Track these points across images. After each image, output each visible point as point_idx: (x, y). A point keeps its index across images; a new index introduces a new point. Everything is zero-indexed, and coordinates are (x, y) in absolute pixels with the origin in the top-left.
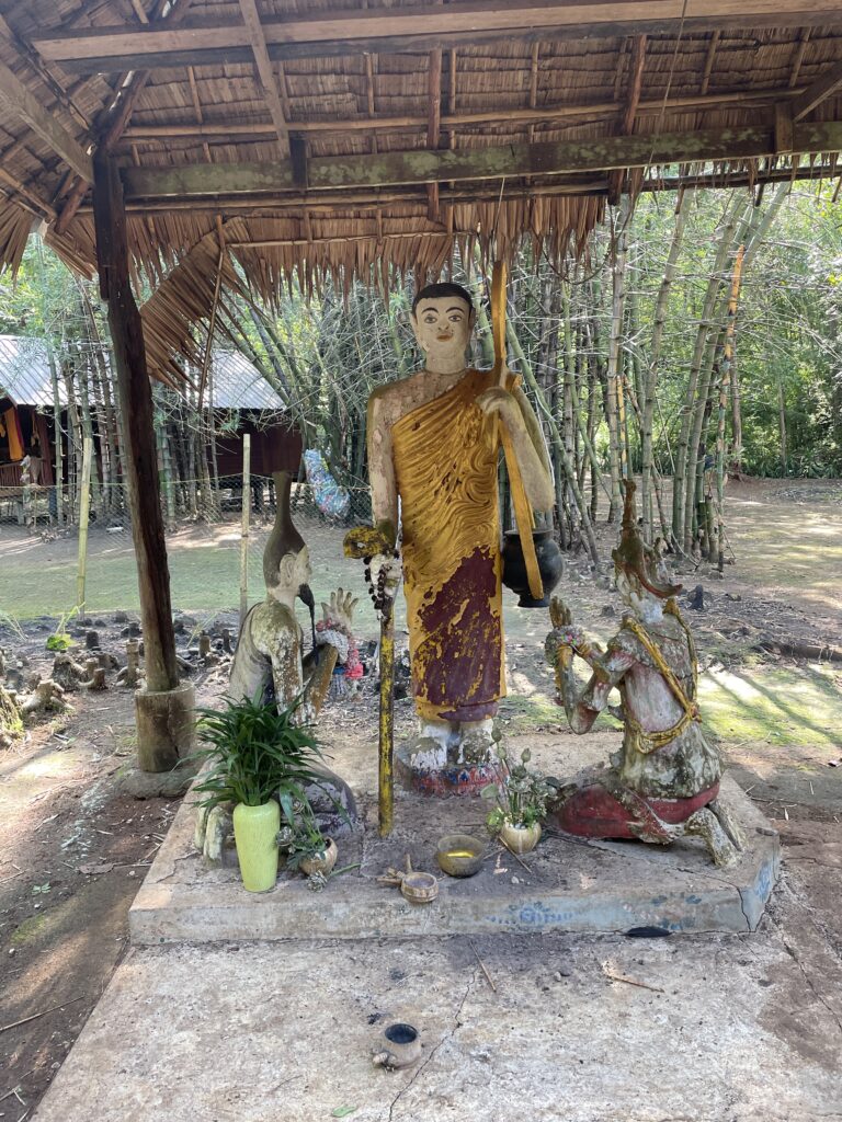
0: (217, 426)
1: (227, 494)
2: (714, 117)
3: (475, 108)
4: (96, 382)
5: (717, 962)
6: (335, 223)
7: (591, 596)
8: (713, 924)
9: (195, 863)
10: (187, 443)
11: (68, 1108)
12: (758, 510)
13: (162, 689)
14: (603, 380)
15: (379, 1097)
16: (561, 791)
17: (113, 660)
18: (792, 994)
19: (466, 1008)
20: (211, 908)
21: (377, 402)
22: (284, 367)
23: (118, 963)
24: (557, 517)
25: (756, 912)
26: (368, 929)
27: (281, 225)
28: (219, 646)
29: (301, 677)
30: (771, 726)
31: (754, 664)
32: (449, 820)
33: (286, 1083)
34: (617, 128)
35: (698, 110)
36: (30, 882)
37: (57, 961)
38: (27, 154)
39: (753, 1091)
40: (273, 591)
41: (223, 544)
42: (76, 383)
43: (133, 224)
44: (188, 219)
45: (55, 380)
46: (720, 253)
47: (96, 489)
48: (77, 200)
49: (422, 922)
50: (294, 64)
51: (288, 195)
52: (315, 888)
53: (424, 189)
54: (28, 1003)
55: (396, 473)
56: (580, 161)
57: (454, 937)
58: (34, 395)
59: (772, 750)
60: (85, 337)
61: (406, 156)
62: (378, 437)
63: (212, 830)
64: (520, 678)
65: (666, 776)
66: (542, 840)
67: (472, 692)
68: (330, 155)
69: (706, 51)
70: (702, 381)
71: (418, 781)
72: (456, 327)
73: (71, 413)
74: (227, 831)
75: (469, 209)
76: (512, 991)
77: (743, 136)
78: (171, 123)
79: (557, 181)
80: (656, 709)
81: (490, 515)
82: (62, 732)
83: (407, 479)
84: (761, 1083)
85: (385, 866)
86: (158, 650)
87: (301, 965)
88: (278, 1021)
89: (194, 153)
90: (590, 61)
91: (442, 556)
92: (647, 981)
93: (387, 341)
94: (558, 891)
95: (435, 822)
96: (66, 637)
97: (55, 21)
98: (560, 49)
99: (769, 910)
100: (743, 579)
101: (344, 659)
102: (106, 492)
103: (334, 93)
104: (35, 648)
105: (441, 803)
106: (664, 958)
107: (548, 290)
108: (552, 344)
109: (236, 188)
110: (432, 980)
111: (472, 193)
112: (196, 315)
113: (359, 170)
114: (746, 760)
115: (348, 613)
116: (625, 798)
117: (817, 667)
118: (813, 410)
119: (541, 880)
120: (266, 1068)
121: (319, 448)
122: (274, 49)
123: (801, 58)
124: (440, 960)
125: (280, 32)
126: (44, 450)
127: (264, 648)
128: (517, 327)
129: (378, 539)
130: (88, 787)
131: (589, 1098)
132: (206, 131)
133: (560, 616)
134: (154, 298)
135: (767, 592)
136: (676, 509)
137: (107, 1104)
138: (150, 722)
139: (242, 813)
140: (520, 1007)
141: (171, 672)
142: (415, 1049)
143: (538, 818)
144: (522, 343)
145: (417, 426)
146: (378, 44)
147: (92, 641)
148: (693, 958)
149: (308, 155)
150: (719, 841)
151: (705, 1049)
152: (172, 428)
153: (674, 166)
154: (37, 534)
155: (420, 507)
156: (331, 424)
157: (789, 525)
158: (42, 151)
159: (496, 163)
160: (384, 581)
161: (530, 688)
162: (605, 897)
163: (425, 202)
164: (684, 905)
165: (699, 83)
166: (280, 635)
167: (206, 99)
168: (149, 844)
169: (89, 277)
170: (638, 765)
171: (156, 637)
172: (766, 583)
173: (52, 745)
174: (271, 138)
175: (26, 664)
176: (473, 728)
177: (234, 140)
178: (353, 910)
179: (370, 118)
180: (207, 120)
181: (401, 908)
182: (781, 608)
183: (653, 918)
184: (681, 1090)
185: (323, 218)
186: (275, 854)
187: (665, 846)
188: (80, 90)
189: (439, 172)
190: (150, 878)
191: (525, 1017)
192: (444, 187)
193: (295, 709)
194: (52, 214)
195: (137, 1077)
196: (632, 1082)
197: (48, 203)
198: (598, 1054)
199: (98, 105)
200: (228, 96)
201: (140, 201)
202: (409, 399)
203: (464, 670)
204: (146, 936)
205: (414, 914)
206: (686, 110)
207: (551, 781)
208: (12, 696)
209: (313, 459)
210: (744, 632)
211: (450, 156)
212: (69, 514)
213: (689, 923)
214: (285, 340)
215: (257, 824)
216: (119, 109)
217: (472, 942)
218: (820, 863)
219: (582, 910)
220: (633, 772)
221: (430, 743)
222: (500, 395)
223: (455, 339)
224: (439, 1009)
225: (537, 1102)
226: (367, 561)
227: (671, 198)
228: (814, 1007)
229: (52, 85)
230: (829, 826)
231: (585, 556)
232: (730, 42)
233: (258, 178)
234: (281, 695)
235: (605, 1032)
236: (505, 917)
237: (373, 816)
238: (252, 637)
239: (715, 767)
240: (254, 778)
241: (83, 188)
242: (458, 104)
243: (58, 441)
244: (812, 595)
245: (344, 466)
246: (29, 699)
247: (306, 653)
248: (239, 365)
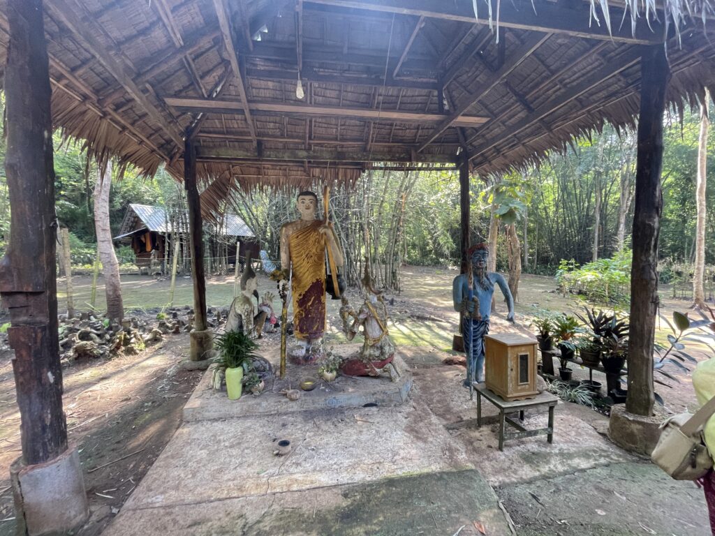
0: (228, 241)
1: (231, 266)
2: (394, 149)
3: (320, 138)
4: (183, 223)
5: (392, 412)
6: (272, 171)
7: (358, 301)
8: (391, 401)
9: (211, 391)
10: (216, 247)
11: (152, 482)
12: (412, 276)
13: (201, 330)
14: (363, 231)
15: (275, 466)
16: (343, 360)
17: (183, 322)
18: (415, 421)
19: (308, 434)
20: (216, 405)
21: (284, 229)
22: (254, 222)
23: (178, 428)
24: (348, 276)
25: (404, 396)
26: (275, 410)
27: (253, 170)
28: (225, 317)
29: (253, 322)
30: (413, 341)
31: (409, 323)
32: (306, 373)
33: (241, 464)
34: (365, 149)
35: (389, 147)
36: (143, 402)
37: (153, 429)
38: (159, 137)
39: (401, 452)
40: (244, 292)
41: (228, 283)
42: (175, 224)
43: (199, 165)
44: (220, 166)
45: (167, 222)
46: (399, 193)
47: (180, 262)
48: (178, 155)
49: (294, 407)
50: (260, 118)
51: (256, 160)
52: (255, 397)
53: (303, 162)
54: (140, 445)
55: (290, 253)
56: (353, 159)
57: (305, 411)
58: (158, 228)
59: (413, 348)
60: (179, 207)
61: (297, 151)
62: (284, 240)
63: (217, 379)
64: (333, 328)
65: (377, 353)
66: (337, 377)
67: (315, 329)
68: (271, 148)
69: (391, 129)
70: (394, 233)
71: (295, 360)
72: (312, 206)
73: (172, 235)
74: (223, 378)
75: (318, 170)
76: (324, 427)
77: (402, 156)
78: (215, 132)
79: (346, 164)
80: (374, 331)
81: (322, 268)
82: (161, 348)
83: (294, 255)
84: (404, 449)
85: (282, 388)
86: (200, 316)
87: (249, 424)
88: (239, 444)
89: (223, 143)
90: (356, 128)
91: (306, 281)
92: (370, 420)
93: (291, 214)
94: (342, 393)
95: (300, 373)
96: (164, 314)
97: (172, 92)
98: (347, 124)
99: (409, 396)
100: (406, 296)
101: (269, 316)
102: (184, 264)
103: (273, 129)
104: (152, 319)
105: (303, 367)
106: (375, 413)
107: (345, 201)
108: (347, 217)
109: (237, 156)
110: (296, 426)
111: (318, 165)
112: (221, 198)
113: (281, 154)
114: (405, 351)
115: (271, 300)
116: (364, 361)
117: (427, 323)
118: (428, 245)
119: (335, 390)
120: (233, 460)
121: (266, 250)
122: (252, 111)
123: (419, 134)
124: (300, 419)
125: (254, 106)
126: (160, 248)
127: (239, 312)
128: (335, 212)
129: (282, 274)
130: (171, 367)
131: (348, 458)
132: (227, 136)
133: (345, 302)
134: (205, 191)
135: (414, 300)
136: (386, 273)
137: (169, 479)
138: (195, 342)
139: (229, 371)
140: (326, 432)
141: (204, 325)
142: (289, 448)
143: (336, 369)
144: (337, 218)
145: (298, 237)
146: (288, 114)
147: (175, 316)
148: (384, 412)
149: (263, 148)
150: (393, 374)
151: (386, 440)
152: (211, 241)
153: (382, 163)
154: (156, 279)
155: (298, 264)
156: (270, 242)
157: (420, 280)
158: (166, 137)
159: (327, 157)
160: (284, 289)
161: (337, 331)
162: (357, 394)
163: (303, 167)
164: (382, 395)
165: (389, 139)
166: (246, 307)
167: (228, 126)
168: (193, 386)
169: (181, 182)
170: (369, 350)
171: (199, 311)
172: (413, 297)
173: (156, 353)
174: (251, 141)
175: (147, 324)
176: (315, 342)
177: (237, 140)
178: (269, 404)
179: (284, 138)
180: (228, 133)
181: (286, 402)
182: (417, 305)
183: (372, 400)
184: (378, 453)
185: (268, 169)
186: (241, 385)
187: (377, 377)
188: (181, 118)
189: (308, 157)
190: (192, 397)
191: (329, 435)
192: (309, 162)
193: (250, 333)
194: (168, 159)
195: (182, 468)
196: (362, 452)
197: (167, 156)
198: (352, 444)
199: (188, 124)
200: (236, 126)
201: (201, 158)
202: (295, 228)
203: (312, 321)
204: (190, 418)
205: (291, 404)
206: (385, 146)
207: (340, 357)
208: (141, 335)
209: (263, 253)
210: (406, 312)
211: (311, 153)
212: (168, 272)
213: (383, 401)
214: (255, 213)
215: (234, 375)
216: (196, 126)
217: (311, 412)
218: (424, 380)
219: (349, 399)
220: (367, 353)
221: (300, 347)
222: (325, 227)
223: (311, 209)
224: (299, 435)
225: (331, 462)
226: (278, 282)
227: (381, 172)
228: (421, 424)
229: (170, 114)
230: (428, 370)
231: (357, 289)
232: (398, 127)
233: (245, 153)
234: (245, 328)
235: (355, 437)
236: (323, 403)
237: (278, 373)
238: (235, 308)
239: (392, 349)
240: (234, 358)
241: (181, 151)
242: (315, 137)
243: (167, 244)
244: (427, 301)
245: (274, 256)
246: (147, 336)
247: (256, 314)
248: (238, 221)
